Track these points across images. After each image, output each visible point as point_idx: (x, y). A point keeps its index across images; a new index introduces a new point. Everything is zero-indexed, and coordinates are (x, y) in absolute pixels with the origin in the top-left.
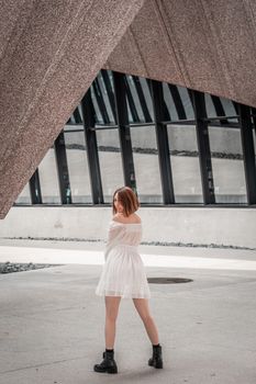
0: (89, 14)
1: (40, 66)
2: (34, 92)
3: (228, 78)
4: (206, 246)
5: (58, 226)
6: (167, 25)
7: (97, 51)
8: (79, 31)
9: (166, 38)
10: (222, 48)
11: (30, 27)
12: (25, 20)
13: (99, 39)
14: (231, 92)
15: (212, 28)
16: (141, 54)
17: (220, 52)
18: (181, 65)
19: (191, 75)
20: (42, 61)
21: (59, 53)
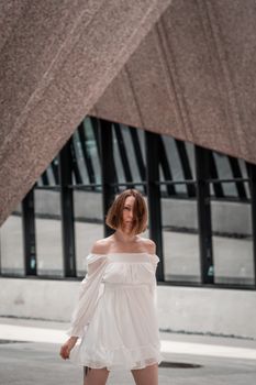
0: (87, 31)
1: (23, 90)
2: (12, 122)
3: (239, 132)
4: (201, 334)
5: (20, 302)
6: (171, 64)
7: (93, 80)
8: (73, 52)
9: (167, 80)
10: (236, 95)
11: (15, 40)
12: (10, 29)
13: (95, 65)
14: (243, 149)
15: (225, 71)
16: (136, 99)
17: (232, 100)
18: (184, 114)
19: (195, 127)
20: (26, 84)
21: (47, 76)
